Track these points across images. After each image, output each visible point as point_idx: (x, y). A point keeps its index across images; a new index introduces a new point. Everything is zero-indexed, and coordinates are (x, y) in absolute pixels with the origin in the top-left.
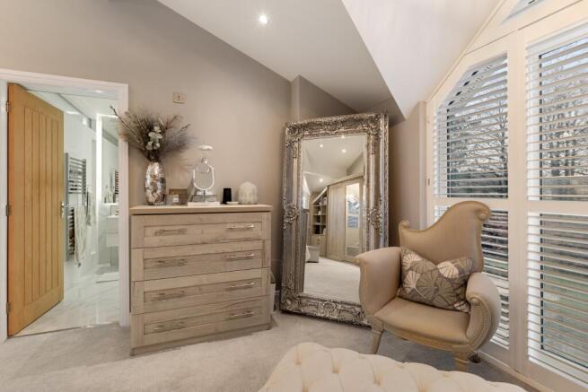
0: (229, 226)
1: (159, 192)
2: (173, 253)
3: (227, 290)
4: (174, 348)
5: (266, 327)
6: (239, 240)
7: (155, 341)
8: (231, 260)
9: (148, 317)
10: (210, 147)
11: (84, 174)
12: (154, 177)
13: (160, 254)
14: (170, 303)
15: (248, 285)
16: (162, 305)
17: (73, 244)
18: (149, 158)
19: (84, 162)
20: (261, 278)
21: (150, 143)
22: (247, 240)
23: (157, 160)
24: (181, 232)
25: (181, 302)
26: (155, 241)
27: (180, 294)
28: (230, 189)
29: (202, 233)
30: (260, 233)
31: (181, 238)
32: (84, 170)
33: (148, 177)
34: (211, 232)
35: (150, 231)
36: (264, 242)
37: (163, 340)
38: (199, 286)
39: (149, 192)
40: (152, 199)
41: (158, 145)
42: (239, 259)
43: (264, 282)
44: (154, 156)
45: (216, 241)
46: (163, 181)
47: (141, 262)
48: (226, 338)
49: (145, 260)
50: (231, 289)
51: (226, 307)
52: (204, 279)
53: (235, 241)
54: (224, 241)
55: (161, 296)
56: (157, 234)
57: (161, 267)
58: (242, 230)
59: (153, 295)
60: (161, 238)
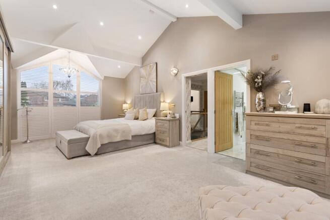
0: (297, 125)
1: (261, 106)
2: (263, 134)
3: (296, 161)
6: (306, 135)
9: (252, 160)
11: (243, 98)
12: (259, 99)
13: (257, 134)
15: (313, 164)
16: (258, 156)
17: (237, 127)
18: (257, 90)
19: (243, 93)
21: (256, 84)
22: (311, 135)
23: (261, 91)
24: (267, 125)
25: (268, 158)
26: (256, 127)
27: (267, 155)
28: (309, 104)
29: (279, 127)
31: (267, 128)
32: (243, 96)
33: (257, 99)
34: (285, 127)
35: (253, 123)
36: (328, 139)
37: (259, 172)
38: (278, 154)
39: (257, 106)
40: (258, 109)
41: (260, 84)
44: (259, 89)
45: (288, 133)
46: (264, 101)
47: (249, 136)
49: (251, 135)
50: (299, 162)
51: (296, 171)
52: (281, 151)
53: (302, 134)
54: (294, 133)
55: (258, 152)
56: (256, 124)
57: (258, 139)
58: (309, 129)
59: (254, 151)
60: (258, 126)
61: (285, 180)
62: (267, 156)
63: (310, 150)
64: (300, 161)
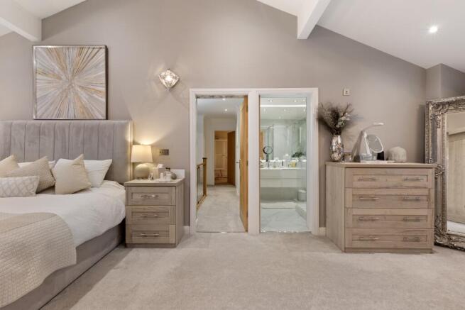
0: (403, 177)
2: (369, 192)
3: (403, 220)
4: (370, 252)
5: (430, 251)
7: (359, 246)
8: (405, 200)
9: (355, 231)
10: (382, 124)
13: (362, 192)
14: (367, 224)
15: (417, 219)
16: (362, 224)
20: (427, 216)
22: (416, 188)
24: (373, 179)
25: (373, 224)
26: (358, 184)
29: (387, 181)
30: (427, 183)
31: (373, 184)
34: (393, 181)
35: (356, 178)
36: (429, 190)
37: (363, 246)
42: (411, 200)
43: (429, 219)
45: (395, 187)
47: (351, 196)
48: (403, 253)
49: (353, 195)
50: (406, 221)
51: (403, 232)
52: (388, 212)
53: (408, 187)
54: (401, 187)
55: (362, 219)
56: (360, 180)
57: (361, 200)
58: (413, 180)
59: (358, 217)
60: (362, 182)
61: (392, 246)
62: (373, 220)
63: (415, 204)
64: (405, 219)
